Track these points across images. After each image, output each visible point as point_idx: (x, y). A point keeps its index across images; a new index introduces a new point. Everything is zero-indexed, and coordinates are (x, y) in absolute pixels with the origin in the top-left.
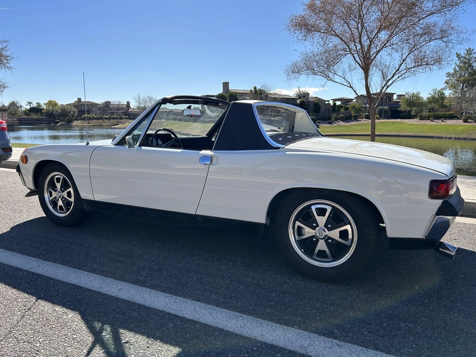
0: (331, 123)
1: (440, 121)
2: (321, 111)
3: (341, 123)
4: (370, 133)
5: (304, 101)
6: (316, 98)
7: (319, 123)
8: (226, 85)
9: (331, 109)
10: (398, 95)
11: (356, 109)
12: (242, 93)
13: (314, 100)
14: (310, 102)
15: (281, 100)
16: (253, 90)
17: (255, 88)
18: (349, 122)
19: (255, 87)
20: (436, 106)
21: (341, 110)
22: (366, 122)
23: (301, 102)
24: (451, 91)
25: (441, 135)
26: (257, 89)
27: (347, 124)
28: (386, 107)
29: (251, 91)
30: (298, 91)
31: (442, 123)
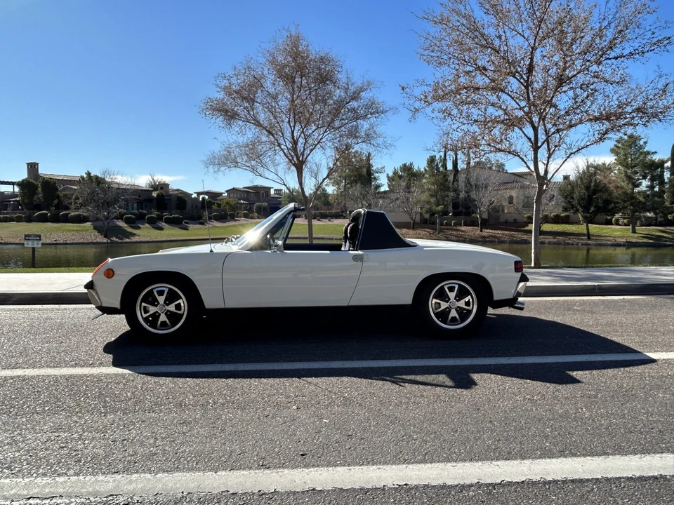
0: (202, 224)
1: (327, 220)
2: (187, 208)
3: (216, 224)
4: (307, 236)
5: (162, 195)
6: (178, 190)
7: (187, 223)
8: (33, 167)
9: (200, 206)
10: (275, 190)
11: (231, 206)
12: (62, 180)
13: (176, 192)
14: (171, 195)
15: (134, 192)
16: (85, 176)
17: (89, 174)
18: (225, 222)
19: (88, 172)
20: (319, 204)
21: (213, 206)
22: (245, 222)
23: (158, 195)
24: (334, 188)
25: (332, 236)
26: (92, 175)
27: (224, 225)
28: (265, 204)
29: (82, 177)
30: (151, 180)
31: (330, 223)
